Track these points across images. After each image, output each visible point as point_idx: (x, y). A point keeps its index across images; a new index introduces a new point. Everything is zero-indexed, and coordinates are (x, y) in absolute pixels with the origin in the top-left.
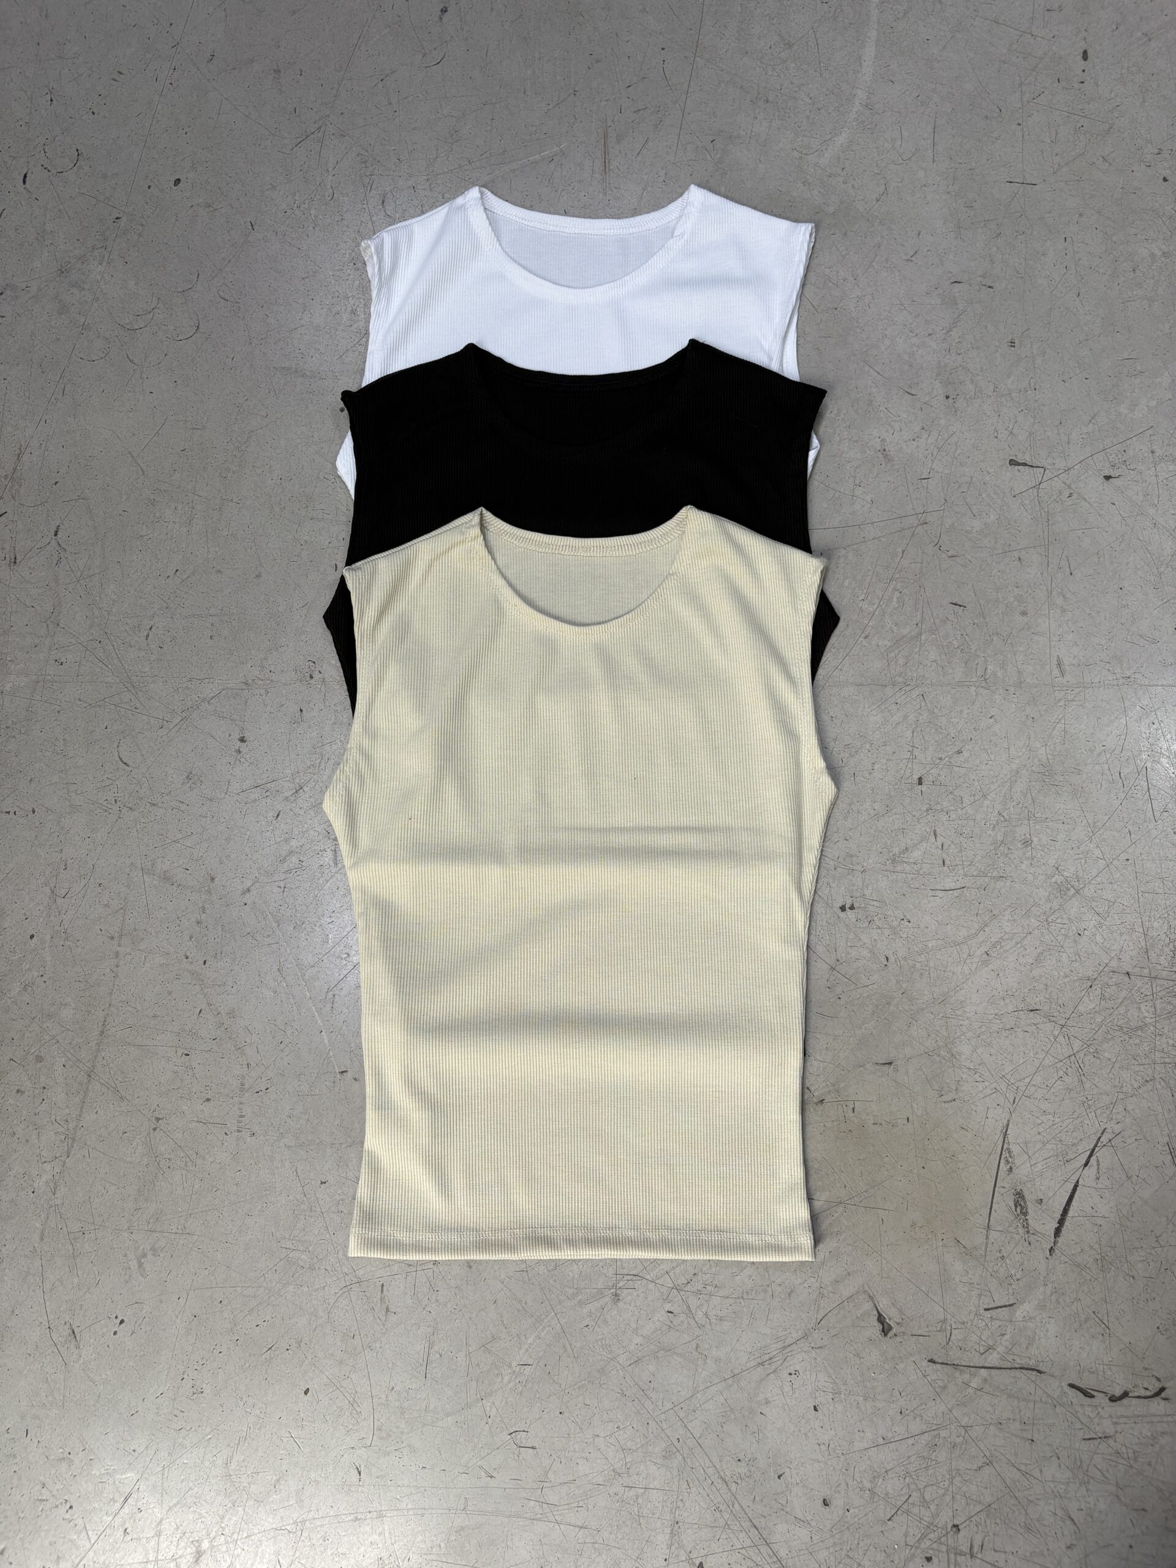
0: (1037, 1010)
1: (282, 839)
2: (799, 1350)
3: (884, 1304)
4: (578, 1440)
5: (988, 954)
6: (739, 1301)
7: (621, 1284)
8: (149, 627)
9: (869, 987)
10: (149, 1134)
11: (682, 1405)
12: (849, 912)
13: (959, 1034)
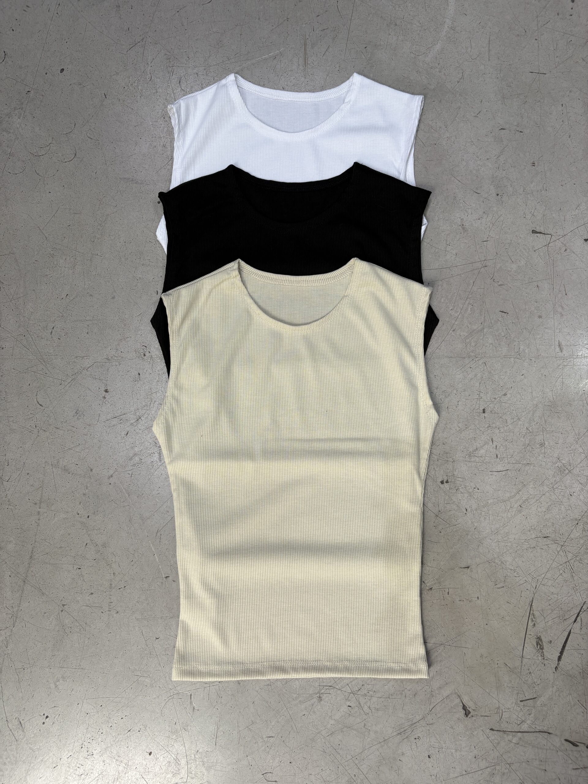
0: (548, 537)
1: (130, 447)
2: (420, 725)
3: (466, 700)
4: (300, 777)
5: (521, 507)
6: (387, 699)
7: (323, 691)
8: (52, 328)
9: (457, 526)
10: (59, 614)
11: (357, 757)
12: (445, 484)
13: (505, 550)
